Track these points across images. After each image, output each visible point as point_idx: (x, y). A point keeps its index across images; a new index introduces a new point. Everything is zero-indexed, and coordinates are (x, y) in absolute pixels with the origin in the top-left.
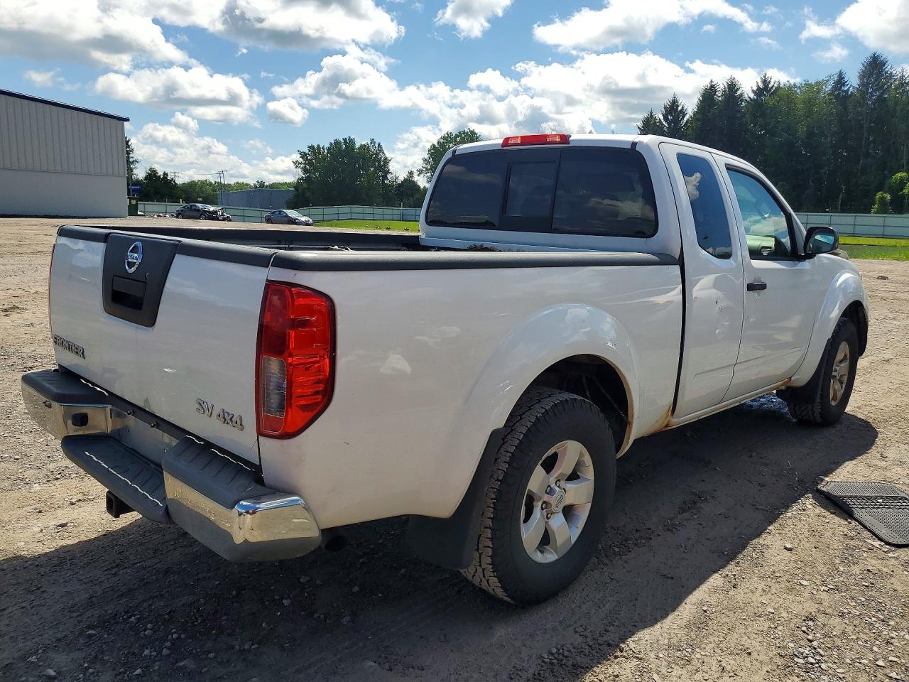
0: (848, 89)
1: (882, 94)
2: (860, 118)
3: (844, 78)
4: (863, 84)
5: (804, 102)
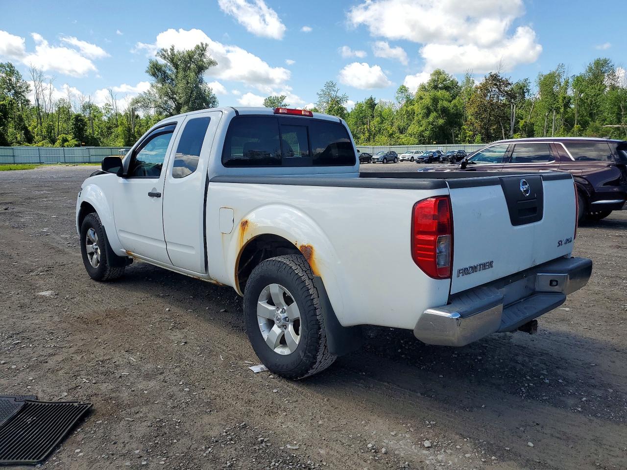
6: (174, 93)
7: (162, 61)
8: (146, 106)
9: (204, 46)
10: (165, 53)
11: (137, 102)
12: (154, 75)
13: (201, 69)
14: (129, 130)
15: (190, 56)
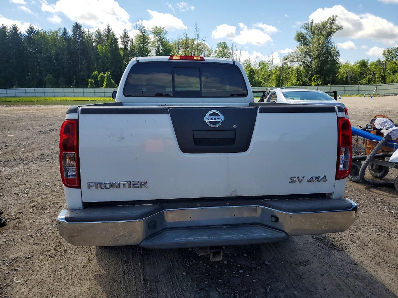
0: (69, 36)
1: (82, 39)
2: (76, 48)
3: (66, 31)
4: (74, 35)
5: (52, 40)
6: (310, 51)
7: (304, 31)
8: (292, 61)
9: (334, 17)
10: (307, 26)
11: (287, 58)
12: (299, 40)
13: (330, 33)
14: (279, 76)
15: (324, 25)
